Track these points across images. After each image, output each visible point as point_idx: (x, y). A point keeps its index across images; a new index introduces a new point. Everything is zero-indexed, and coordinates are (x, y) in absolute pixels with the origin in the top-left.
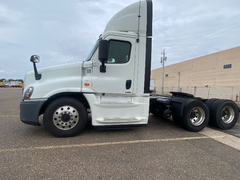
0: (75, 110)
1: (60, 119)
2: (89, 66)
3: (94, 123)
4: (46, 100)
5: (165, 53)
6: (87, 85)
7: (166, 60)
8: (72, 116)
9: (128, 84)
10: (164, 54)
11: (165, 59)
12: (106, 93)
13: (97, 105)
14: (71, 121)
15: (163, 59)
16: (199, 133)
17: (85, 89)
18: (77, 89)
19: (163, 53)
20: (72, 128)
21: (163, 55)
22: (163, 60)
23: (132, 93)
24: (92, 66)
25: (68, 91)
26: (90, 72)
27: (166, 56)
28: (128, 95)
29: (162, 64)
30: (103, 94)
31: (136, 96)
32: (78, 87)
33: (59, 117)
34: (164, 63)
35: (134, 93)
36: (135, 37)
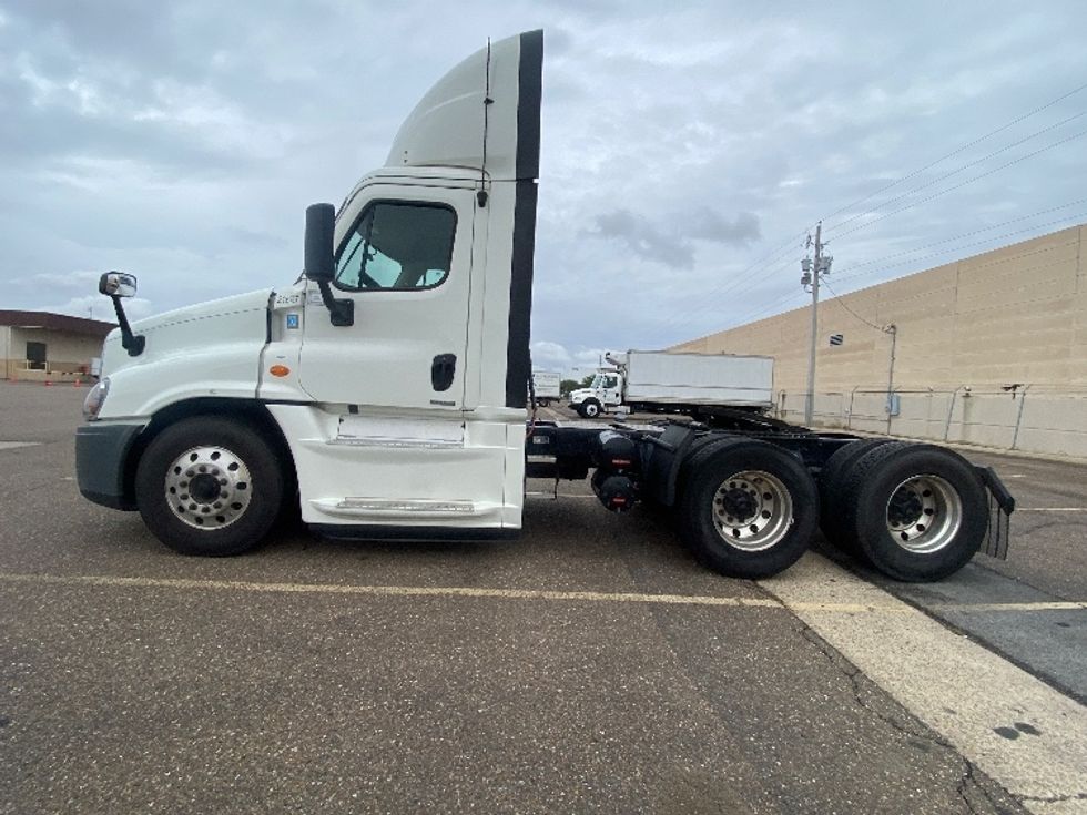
0: (237, 462)
1: (186, 491)
2: (291, 304)
3: (309, 515)
4: (146, 423)
5: (822, 241)
6: (280, 372)
7: (826, 271)
8: (225, 482)
9: (443, 371)
10: (819, 246)
11: (822, 266)
12: (363, 406)
13: (317, 449)
14: (220, 499)
15: (812, 266)
16: (760, 583)
17: (271, 389)
18: (243, 388)
19: (813, 240)
20: (228, 524)
21: (812, 248)
22: (812, 272)
23: (457, 407)
24: (299, 303)
25: (212, 395)
26: (297, 327)
27: (825, 253)
28: (450, 414)
29: (810, 288)
30: (353, 409)
31: (479, 420)
32: (248, 379)
33: (183, 485)
34: (816, 286)
35: (468, 406)
36: (472, 184)
